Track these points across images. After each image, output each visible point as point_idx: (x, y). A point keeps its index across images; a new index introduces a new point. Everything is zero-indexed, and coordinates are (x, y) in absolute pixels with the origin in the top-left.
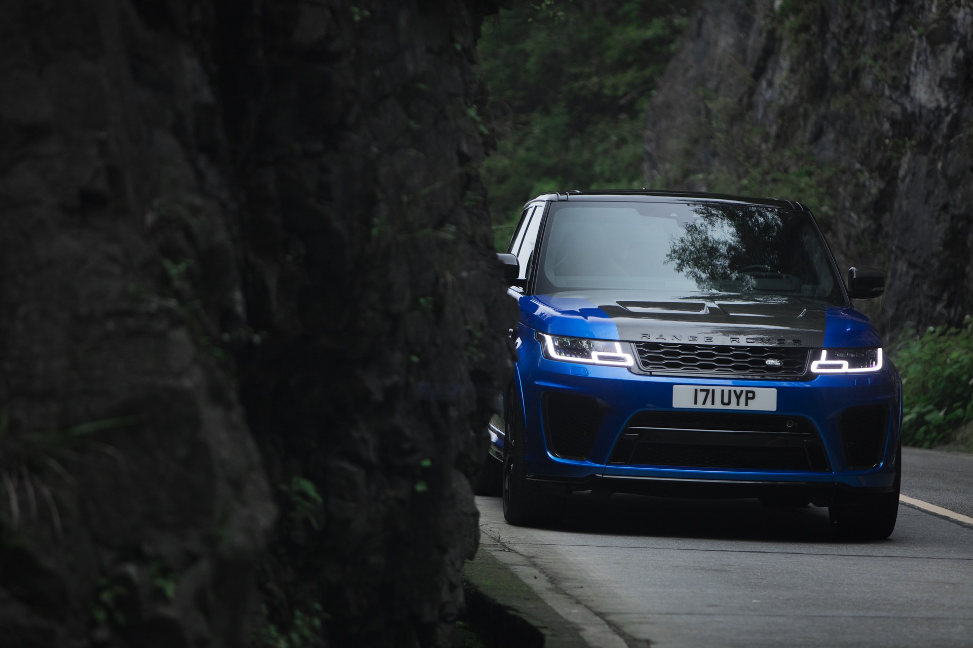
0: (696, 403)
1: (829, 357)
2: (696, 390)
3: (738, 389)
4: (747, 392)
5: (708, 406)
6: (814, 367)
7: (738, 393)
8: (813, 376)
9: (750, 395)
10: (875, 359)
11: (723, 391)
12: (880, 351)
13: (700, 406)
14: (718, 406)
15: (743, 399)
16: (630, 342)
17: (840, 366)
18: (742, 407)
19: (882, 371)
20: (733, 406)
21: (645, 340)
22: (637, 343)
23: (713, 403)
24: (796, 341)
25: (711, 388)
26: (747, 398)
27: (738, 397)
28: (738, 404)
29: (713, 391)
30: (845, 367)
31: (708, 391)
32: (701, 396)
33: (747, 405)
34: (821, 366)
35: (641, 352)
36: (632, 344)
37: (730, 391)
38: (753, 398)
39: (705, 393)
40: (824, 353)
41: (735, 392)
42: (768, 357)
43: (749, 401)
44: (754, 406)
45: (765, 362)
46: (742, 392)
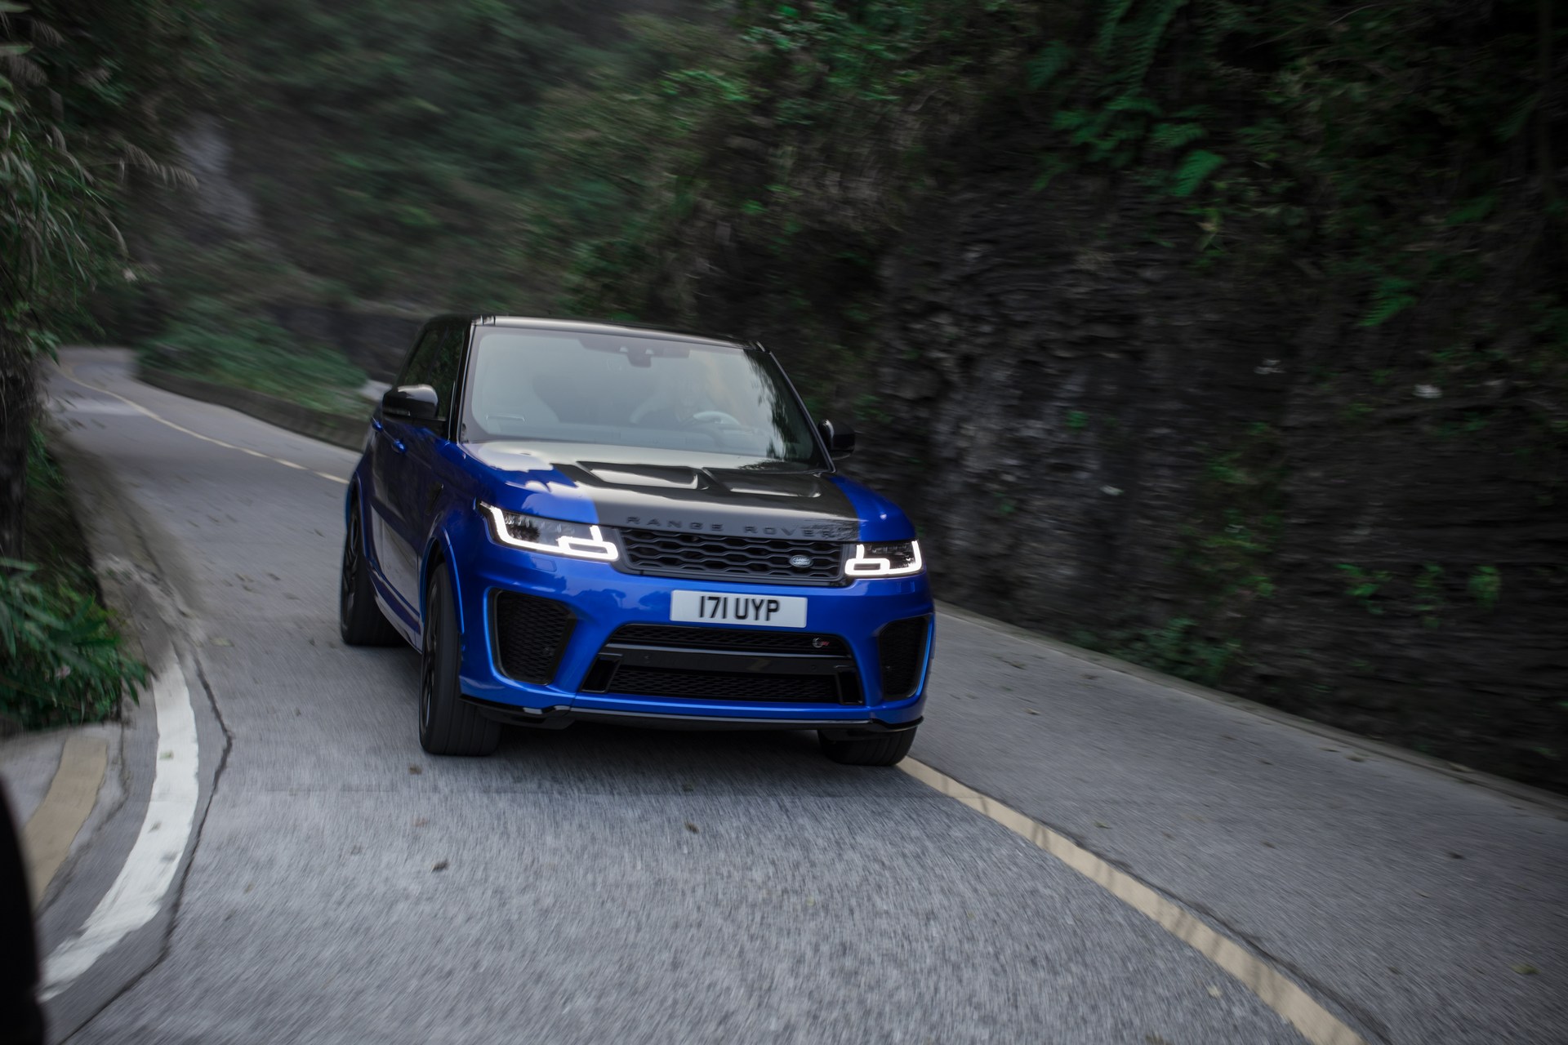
0: (702, 615)
1: (868, 555)
2: (703, 598)
3: (758, 598)
4: (770, 602)
5: (718, 619)
6: (849, 568)
7: (758, 602)
8: (850, 580)
9: (773, 606)
10: (911, 555)
11: (738, 600)
12: (915, 545)
13: (707, 619)
14: (731, 620)
15: (763, 611)
16: (613, 527)
17: (877, 567)
18: (762, 622)
19: (920, 572)
20: (750, 621)
21: (632, 524)
22: (622, 529)
23: (724, 616)
24: (825, 534)
25: (722, 595)
26: (769, 610)
27: (757, 608)
28: (757, 618)
29: (725, 599)
30: (885, 567)
31: (717, 599)
32: (709, 606)
33: (768, 618)
34: (858, 567)
35: (627, 542)
36: (616, 530)
37: (747, 600)
38: (775, 610)
39: (713, 602)
40: (861, 549)
41: (753, 601)
42: (793, 553)
43: (772, 614)
44: (778, 620)
45: (787, 562)
46: (762, 601)
